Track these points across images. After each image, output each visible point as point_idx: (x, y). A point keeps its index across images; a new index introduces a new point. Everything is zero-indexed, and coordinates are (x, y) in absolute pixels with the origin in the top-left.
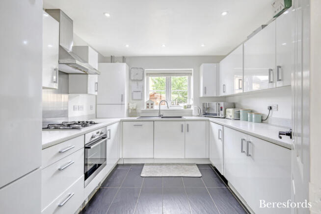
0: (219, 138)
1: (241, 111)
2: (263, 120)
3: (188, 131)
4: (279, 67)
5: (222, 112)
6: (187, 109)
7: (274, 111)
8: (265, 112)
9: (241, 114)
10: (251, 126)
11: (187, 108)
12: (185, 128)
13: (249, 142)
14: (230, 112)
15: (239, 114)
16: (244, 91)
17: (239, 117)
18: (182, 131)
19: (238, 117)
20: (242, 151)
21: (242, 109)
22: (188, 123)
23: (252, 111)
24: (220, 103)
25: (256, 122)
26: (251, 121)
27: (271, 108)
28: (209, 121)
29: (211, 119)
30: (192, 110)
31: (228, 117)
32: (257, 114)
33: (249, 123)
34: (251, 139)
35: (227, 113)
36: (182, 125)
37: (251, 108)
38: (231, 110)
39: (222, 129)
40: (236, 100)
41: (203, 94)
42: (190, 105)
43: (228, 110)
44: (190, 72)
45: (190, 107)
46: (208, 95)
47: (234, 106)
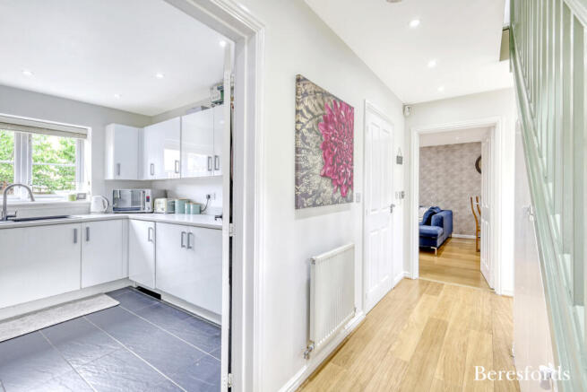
0: (149, 240)
1: (176, 201)
2: (201, 210)
3: (88, 239)
4: (216, 157)
5: (148, 205)
6: (78, 202)
7: (212, 200)
8: (204, 201)
9: (176, 205)
10: (189, 218)
11: (78, 198)
12: (81, 235)
13: (190, 233)
14: (162, 203)
15: (174, 206)
16: (183, 177)
17: (174, 209)
18: (75, 241)
19: (172, 209)
20: (183, 246)
21: (177, 198)
22: (88, 225)
23: (189, 201)
24: (146, 190)
25: (195, 213)
26: (189, 213)
27: (209, 197)
28: (128, 218)
29: (130, 216)
30: (90, 204)
31: (159, 210)
32: (195, 204)
33: (186, 216)
34: (192, 230)
35: (157, 206)
36: (75, 231)
37: (189, 197)
38: (163, 201)
39: (153, 226)
40: (167, 187)
41: (115, 176)
42: (85, 195)
43: (157, 200)
44: (84, 132)
45: (84, 198)
46: (122, 177)
47: (165, 194)
